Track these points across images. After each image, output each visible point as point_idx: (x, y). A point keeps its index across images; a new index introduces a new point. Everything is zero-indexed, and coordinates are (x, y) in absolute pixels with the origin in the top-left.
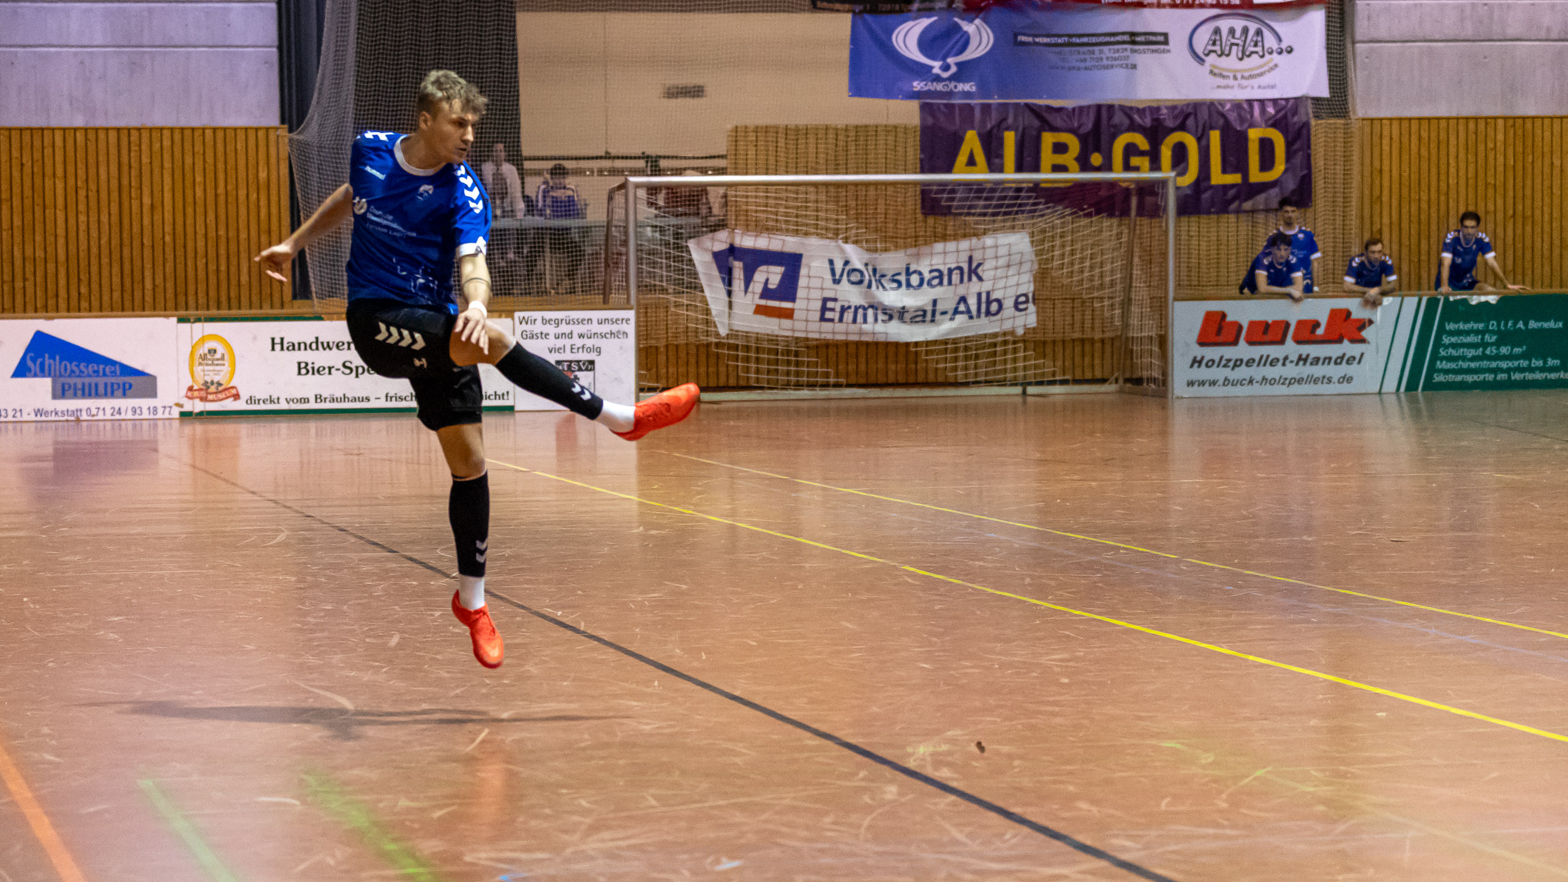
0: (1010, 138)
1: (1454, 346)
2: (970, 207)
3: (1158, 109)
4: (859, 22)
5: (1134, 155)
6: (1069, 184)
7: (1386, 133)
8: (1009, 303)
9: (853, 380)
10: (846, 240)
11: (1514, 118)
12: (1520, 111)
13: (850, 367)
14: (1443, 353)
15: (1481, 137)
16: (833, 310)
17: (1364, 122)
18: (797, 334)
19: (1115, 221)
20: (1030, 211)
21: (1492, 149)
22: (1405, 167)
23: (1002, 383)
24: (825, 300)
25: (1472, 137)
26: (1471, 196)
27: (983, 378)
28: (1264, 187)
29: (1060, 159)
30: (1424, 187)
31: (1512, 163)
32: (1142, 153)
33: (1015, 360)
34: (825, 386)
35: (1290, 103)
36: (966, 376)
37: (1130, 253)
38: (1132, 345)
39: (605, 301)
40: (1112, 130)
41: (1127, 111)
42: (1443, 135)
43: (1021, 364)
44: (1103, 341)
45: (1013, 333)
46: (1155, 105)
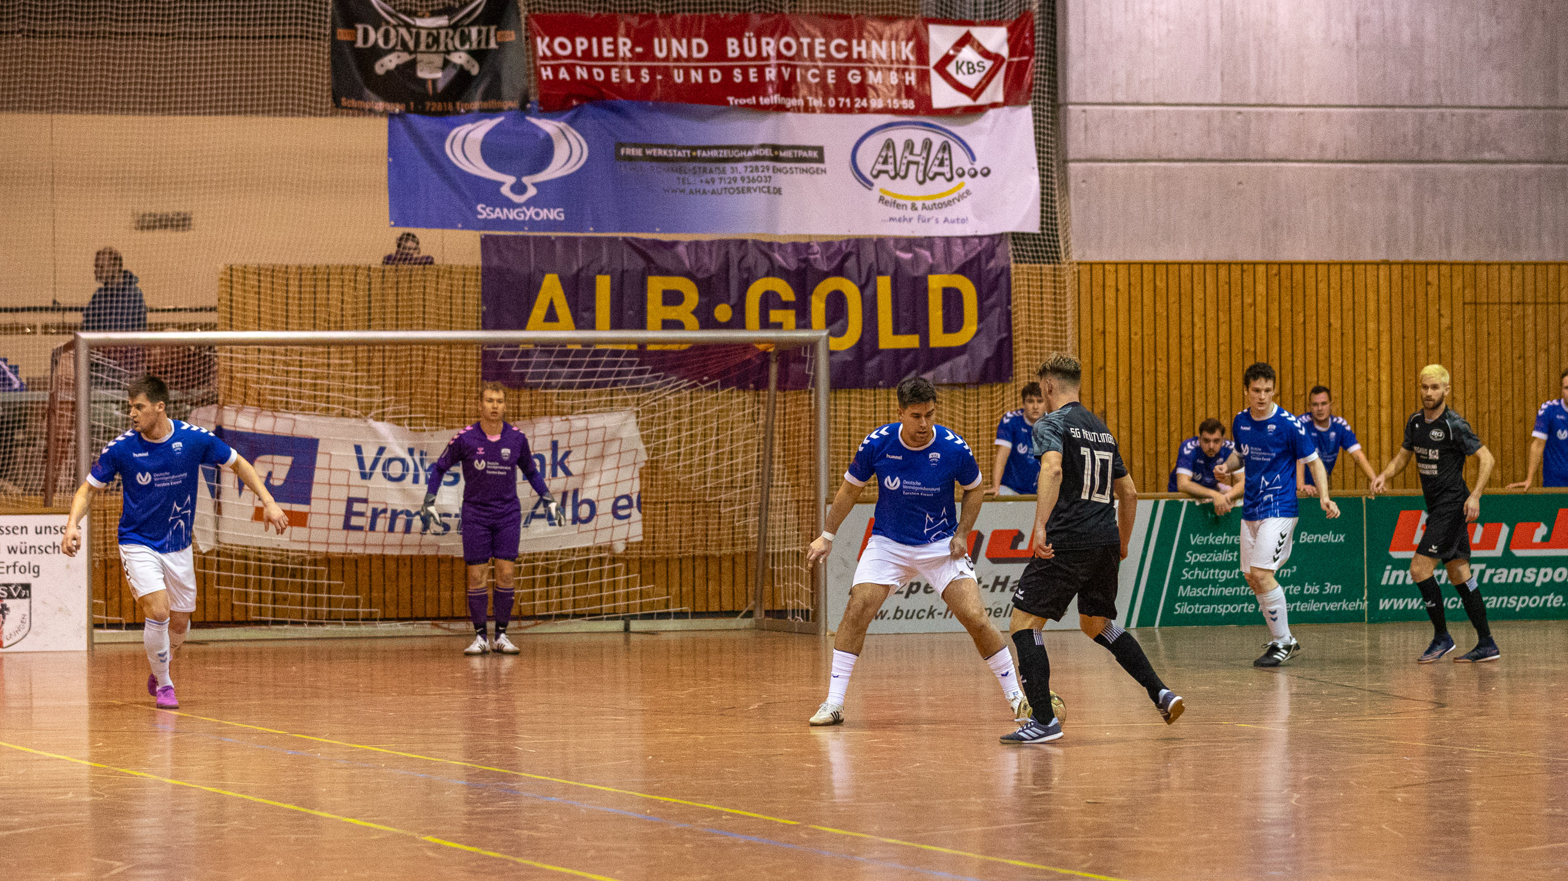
0: (603, 285)
1: (1202, 566)
2: (551, 376)
3: (808, 246)
4: (399, 125)
5: (774, 308)
6: (684, 347)
7: (1110, 282)
8: (604, 508)
9: (392, 612)
10: (381, 418)
11: (1280, 264)
12: (1286, 256)
13: (388, 594)
14: (1187, 575)
15: (1235, 291)
16: (361, 514)
17: (1081, 267)
18: (314, 548)
19: (749, 397)
20: (632, 382)
21: (1251, 306)
22: (1136, 328)
23: (595, 616)
24: (351, 501)
25: (1224, 289)
26: (1224, 365)
27: (570, 611)
28: (949, 353)
29: (672, 313)
30: (1161, 355)
31: (1277, 325)
32: (785, 306)
33: (614, 585)
34: (353, 619)
35: (986, 241)
36: (548, 606)
37: (769, 439)
38: (773, 565)
39: (47, 503)
40: (745, 276)
41: (766, 249)
42: (1186, 285)
43: (621, 591)
44: (733, 558)
45: (610, 548)
46: (803, 241)
